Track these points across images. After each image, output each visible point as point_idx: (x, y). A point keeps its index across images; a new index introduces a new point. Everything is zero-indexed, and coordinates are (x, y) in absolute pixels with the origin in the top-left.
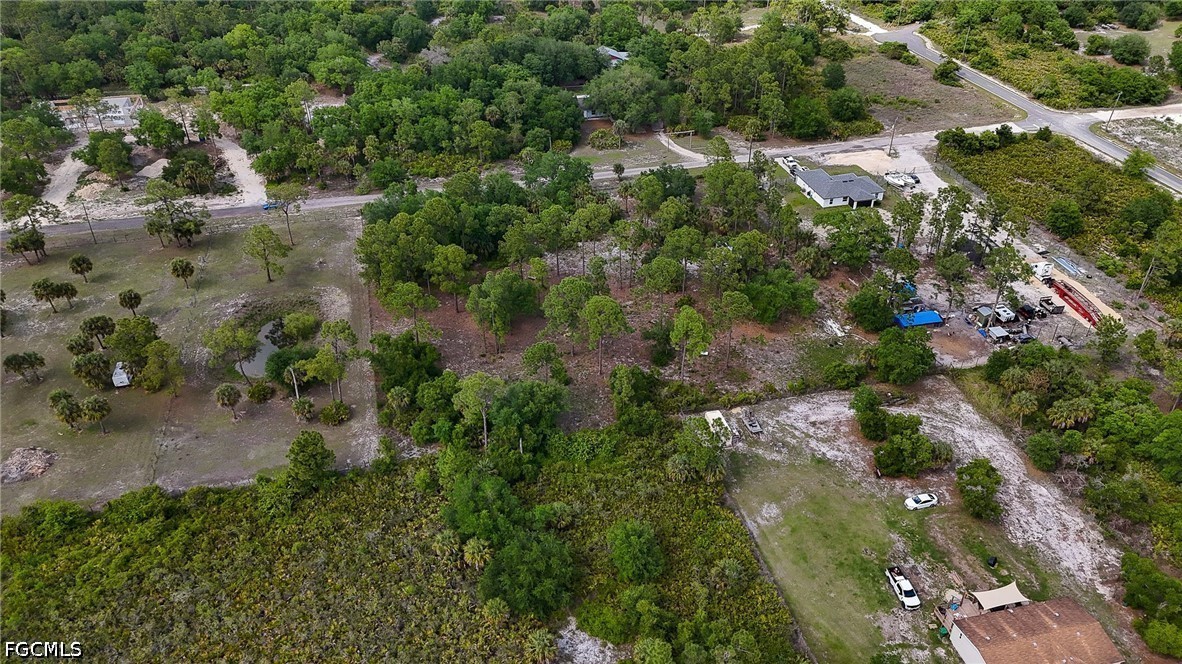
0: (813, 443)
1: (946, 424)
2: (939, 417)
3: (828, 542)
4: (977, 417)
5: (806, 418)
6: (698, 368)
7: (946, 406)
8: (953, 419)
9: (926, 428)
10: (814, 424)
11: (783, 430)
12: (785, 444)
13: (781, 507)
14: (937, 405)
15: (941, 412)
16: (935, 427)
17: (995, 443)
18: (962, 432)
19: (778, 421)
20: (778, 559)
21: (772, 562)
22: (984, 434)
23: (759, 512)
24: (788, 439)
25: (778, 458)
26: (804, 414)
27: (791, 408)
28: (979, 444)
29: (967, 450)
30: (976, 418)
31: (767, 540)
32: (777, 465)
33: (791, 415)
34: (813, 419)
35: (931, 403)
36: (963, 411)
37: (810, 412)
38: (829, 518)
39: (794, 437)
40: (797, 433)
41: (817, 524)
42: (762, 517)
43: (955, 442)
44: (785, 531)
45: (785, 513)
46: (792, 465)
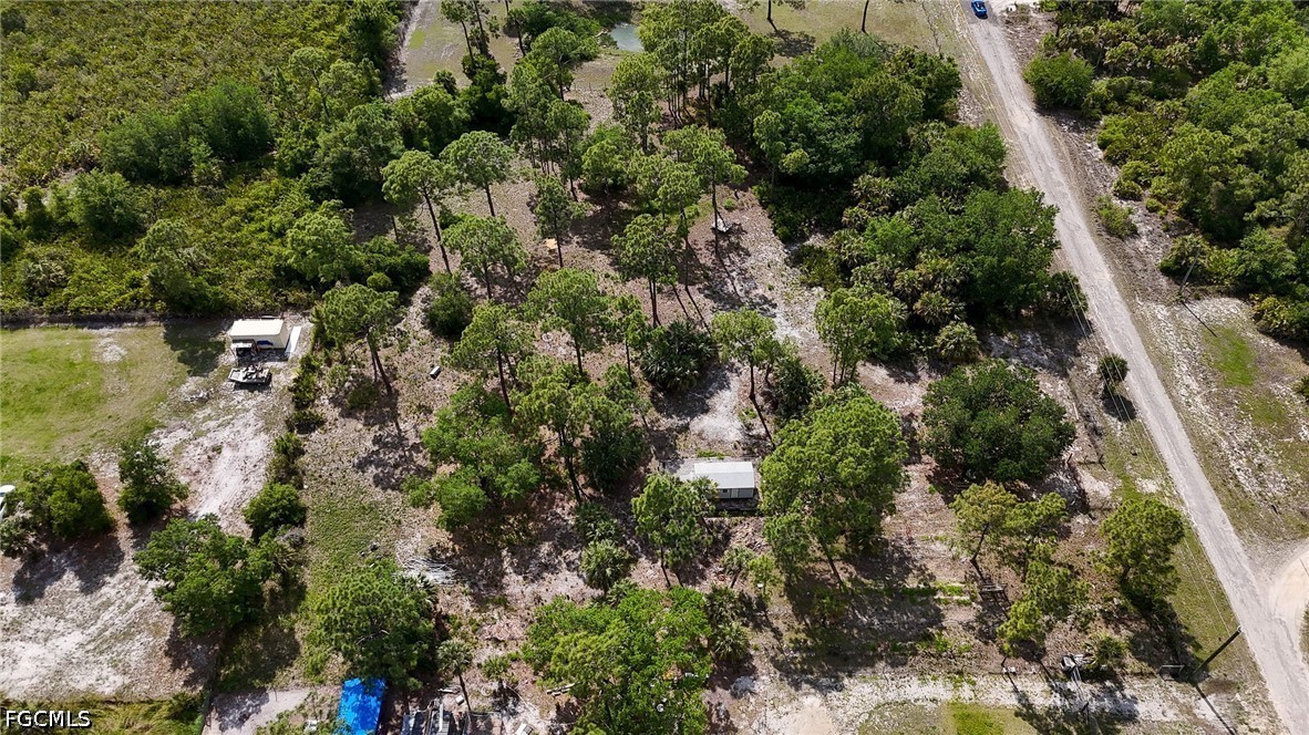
0: (182, 434)
1: (100, 624)
2: (120, 622)
3: (33, 390)
4: (82, 686)
5: (235, 447)
6: (408, 355)
7: (136, 651)
8: (103, 644)
9: (113, 592)
10: (218, 449)
11: (227, 410)
12: (203, 402)
13: (111, 365)
14: (144, 638)
15: (126, 635)
16: (108, 604)
17: (16, 675)
18: (70, 641)
19: (248, 411)
20: (49, 338)
21: (49, 332)
22: (44, 672)
23: (119, 345)
24: (208, 411)
25: (184, 388)
26: (243, 446)
27: (263, 436)
28: (34, 649)
29: (35, 624)
30: (82, 681)
31: (78, 338)
32: (175, 384)
33: (250, 430)
34: (226, 452)
35: (156, 630)
36: (107, 671)
37: (241, 454)
38: (60, 404)
39: (209, 418)
40: (212, 424)
41: (62, 388)
42: (111, 343)
43: (61, 617)
44: (77, 356)
45: (99, 366)
46: (164, 399)
